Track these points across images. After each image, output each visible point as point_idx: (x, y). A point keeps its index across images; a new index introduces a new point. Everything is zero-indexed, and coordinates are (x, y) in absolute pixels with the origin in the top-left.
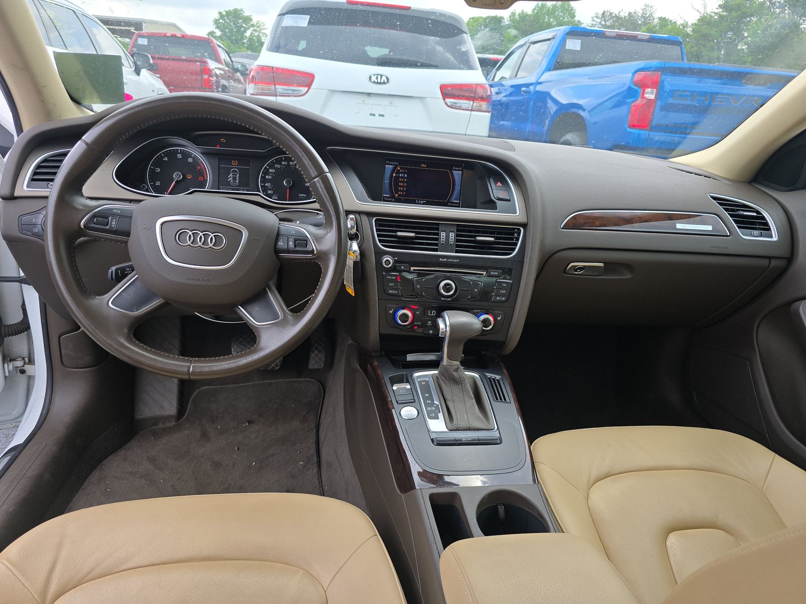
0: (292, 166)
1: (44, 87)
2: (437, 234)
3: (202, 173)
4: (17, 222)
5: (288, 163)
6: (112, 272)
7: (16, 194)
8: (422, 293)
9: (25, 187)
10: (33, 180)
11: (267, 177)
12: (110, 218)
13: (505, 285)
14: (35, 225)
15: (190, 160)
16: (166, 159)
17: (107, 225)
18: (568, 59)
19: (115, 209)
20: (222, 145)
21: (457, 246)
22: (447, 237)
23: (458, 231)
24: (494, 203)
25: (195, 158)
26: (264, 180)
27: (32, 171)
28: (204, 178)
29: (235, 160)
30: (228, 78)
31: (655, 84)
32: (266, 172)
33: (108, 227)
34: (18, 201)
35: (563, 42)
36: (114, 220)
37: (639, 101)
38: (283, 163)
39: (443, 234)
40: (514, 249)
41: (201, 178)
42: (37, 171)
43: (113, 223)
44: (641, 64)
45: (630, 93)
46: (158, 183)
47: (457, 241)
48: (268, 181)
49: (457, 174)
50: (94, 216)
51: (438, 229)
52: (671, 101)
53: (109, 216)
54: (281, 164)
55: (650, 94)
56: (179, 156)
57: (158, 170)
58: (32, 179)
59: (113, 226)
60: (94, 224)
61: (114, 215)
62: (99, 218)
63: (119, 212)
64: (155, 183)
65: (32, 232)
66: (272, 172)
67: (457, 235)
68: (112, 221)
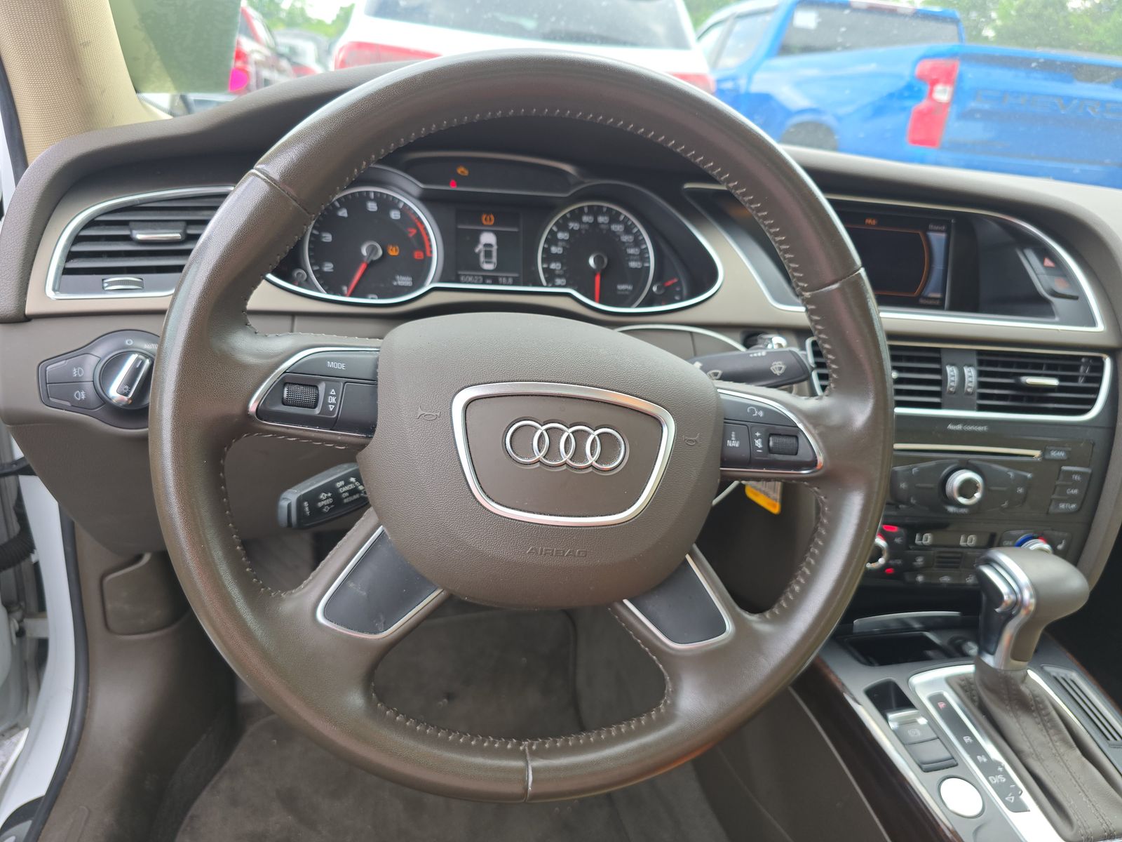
0: (603, 226)
1: (86, 44)
2: (939, 371)
3: (422, 241)
4: (35, 378)
5: (596, 219)
6: (289, 506)
7: (30, 309)
8: (909, 499)
9: (50, 292)
10: (67, 271)
11: (554, 250)
12: (322, 387)
13: (1076, 477)
14: (77, 383)
15: (395, 215)
16: (343, 213)
17: (315, 406)
18: (796, 41)
19: (331, 360)
20: (461, 180)
21: (982, 396)
22: (962, 377)
23: (981, 363)
24: (1047, 302)
25: (405, 211)
26: (548, 257)
27: (63, 251)
28: (425, 254)
29: (488, 213)
30: (273, 66)
31: (947, 77)
32: (552, 240)
33: (317, 411)
34: (34, 325)
35: (789, 17)
36: (333, 392)
37: (924, 104)
38: (586, 219)
39: (951, 371)
40: (1092, 402)
41: (418, 255)
42: (75, 249)
43: (331, 400)
44: (922, 48)
45: (910, 91)
46: (328, 267)
47: (982, 385)
48: (556, 258)
49: (937, 239)
50: (284, 382)
51: (938, 360)
52: (973, 104)
53: (320, 381)
54: (580, 222)
55: (942, 94)
56: (372, 206)
57: (328, 237)
58: (65, 269)
59: (331, 408)
60: (284, 404)
61: (332, 377)
62: (294, 388)
63: (342, 366)
64: (321, 265)
65: (72, 400)
66: (563, 240)
67: (981, 374)
68: (327, 394)
